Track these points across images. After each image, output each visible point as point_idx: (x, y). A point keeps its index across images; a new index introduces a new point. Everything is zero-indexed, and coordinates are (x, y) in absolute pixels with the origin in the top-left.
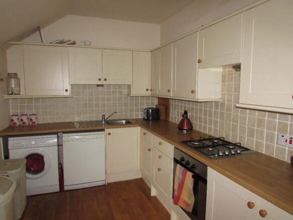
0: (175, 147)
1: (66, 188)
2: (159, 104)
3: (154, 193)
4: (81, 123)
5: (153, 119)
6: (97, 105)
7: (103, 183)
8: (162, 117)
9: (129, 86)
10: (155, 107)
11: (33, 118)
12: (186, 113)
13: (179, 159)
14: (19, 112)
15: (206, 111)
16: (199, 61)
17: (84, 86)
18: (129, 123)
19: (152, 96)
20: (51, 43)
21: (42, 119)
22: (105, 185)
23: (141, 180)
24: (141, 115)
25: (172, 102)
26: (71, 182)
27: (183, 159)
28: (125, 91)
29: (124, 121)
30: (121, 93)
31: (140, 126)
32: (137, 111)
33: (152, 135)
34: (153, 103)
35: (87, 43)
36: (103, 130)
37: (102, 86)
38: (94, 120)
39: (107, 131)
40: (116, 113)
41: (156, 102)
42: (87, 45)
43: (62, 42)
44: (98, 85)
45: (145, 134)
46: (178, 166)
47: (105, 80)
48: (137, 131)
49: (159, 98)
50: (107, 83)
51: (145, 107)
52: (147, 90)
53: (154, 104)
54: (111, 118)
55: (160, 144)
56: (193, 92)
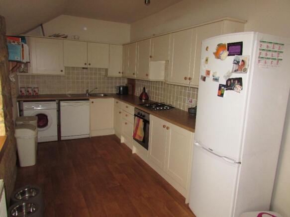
0: (135, 108)
1: (62, 139)
2: (128, 83)
3: (123, 140)
4: (72, 95)
5: (123, 94)
6: (83, 82)
7: (87, 136)
8: (130, 93)
9: (107, 70)
10: (125, 85)
11: (36, 90)
12: (144, 88)
13: (137, 114)
14: (25, 85)
15: (156, 87)
16: (151, 57)
17: (73, 68)
18: (106, 96)
19: (123, 77)
20: (50, 36)
21: (43, 91)
22: (89, 138)
23: (114, 135)
24: (115, 92)
25: (137, 82)
26: (66, 134)
27: (139, 113)
28: (103, 73)
29: (102, 95)
30: (100, 74)
31: (114, 97)
32: (112, 88)
33: (122, 103)
34: (123, 83)
35: (76, 37)
36: (88, 100)
37: (87, 68)
38: (80, 93)
39: (91, 100)
40: (97, 88)
41: (126, 81)
42: (76, 38)
43: (57, 36)
44: (83, 68)
45: (117, 102)
46: (136, 117)
47: (90, 64)
48: (112, 101)
49: (128, 79)
50: (91, 66)
51: (118, 85)
52: (120, 73)
53: (125, 83)
54: (93, 92)
55: (127, 107)
56: (147, 75)
